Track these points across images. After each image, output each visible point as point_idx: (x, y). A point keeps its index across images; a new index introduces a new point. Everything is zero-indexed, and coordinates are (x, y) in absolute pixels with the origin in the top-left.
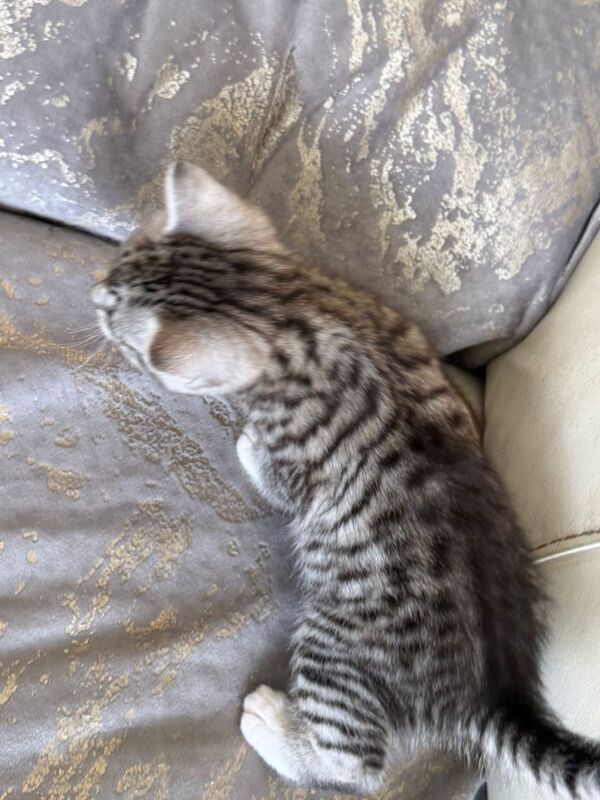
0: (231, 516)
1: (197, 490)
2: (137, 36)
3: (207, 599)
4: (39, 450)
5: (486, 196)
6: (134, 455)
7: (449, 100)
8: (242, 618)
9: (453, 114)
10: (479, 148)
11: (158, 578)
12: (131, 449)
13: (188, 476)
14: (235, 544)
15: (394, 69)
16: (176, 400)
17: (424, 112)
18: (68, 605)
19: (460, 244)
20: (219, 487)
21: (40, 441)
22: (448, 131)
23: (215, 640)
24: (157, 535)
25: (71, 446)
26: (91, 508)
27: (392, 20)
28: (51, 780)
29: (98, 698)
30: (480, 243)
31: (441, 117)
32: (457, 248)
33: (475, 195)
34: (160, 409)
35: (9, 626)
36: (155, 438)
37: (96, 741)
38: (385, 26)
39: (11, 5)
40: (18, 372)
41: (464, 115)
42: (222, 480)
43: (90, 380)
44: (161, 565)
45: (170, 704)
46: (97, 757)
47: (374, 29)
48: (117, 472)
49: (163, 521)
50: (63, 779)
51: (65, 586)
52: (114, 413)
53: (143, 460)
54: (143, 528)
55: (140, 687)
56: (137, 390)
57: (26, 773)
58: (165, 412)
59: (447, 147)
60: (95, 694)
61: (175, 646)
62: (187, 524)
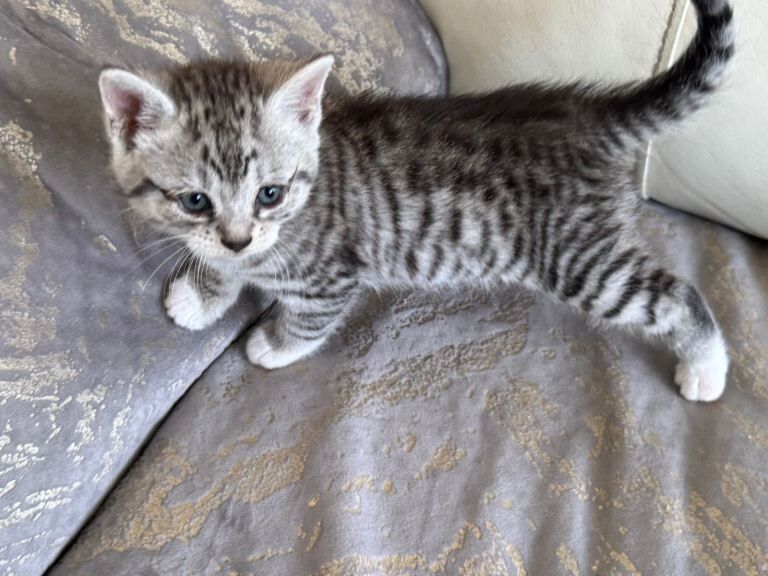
0: (519, 345)
1: (488, 362)
2: (83, 223)
3: (587, 389)
4: (410, 466)
5: (336, 28)
6: (439, 396)
7: (248, 12)
8: (613, 367)
9: (260, 16)
10: (297, 11)
11: (557, 418)
12: (433, 397)
13: (472, 364)
14: (544, 351)
15: (206, 38)
16: (399, 348)
17: (248, 37)
18: (561, 492)
19: (362, 69)
20: (489, 344)
21: (402, 463)
22: (273, 27)
23: (628, 392)
24: (518, 405)
25: (415, 441)
26: (478, 446)
27: (167, 17)
28: (715, 554)
29: (654, 494)
30: (368, 54)
31: (259, 26)
32: (364, 74)
33: (330, 36)
34: (404, 364)
35: (565, 543)
36: (429, 376)
37: (690, 510)
38: (168, 25)
39: (13, 306)
40: (333, 456)
41: (265, 8)
42: (484, 339)
43: (360, 405)
44: (546, 412)
45: (673, 446)
46: (705, 513)
47: (167, 35)
48: (450, 415)
49: (507, 396)
50: (717, 545)
51: (542, 489)
52: (395, 398)
53: (446, 392)
54: (508, 413)
55: (652, 461)
56: (380, 375)
57: (704, 571)
58: (408, 360)
59: (285, 36)
60: (649, 495)
61: (624, 423)
62: (516, 380)
